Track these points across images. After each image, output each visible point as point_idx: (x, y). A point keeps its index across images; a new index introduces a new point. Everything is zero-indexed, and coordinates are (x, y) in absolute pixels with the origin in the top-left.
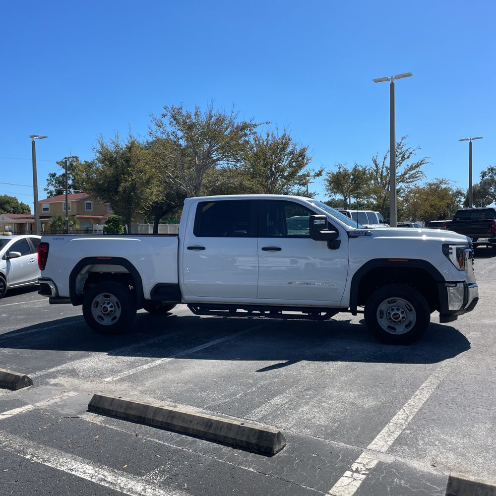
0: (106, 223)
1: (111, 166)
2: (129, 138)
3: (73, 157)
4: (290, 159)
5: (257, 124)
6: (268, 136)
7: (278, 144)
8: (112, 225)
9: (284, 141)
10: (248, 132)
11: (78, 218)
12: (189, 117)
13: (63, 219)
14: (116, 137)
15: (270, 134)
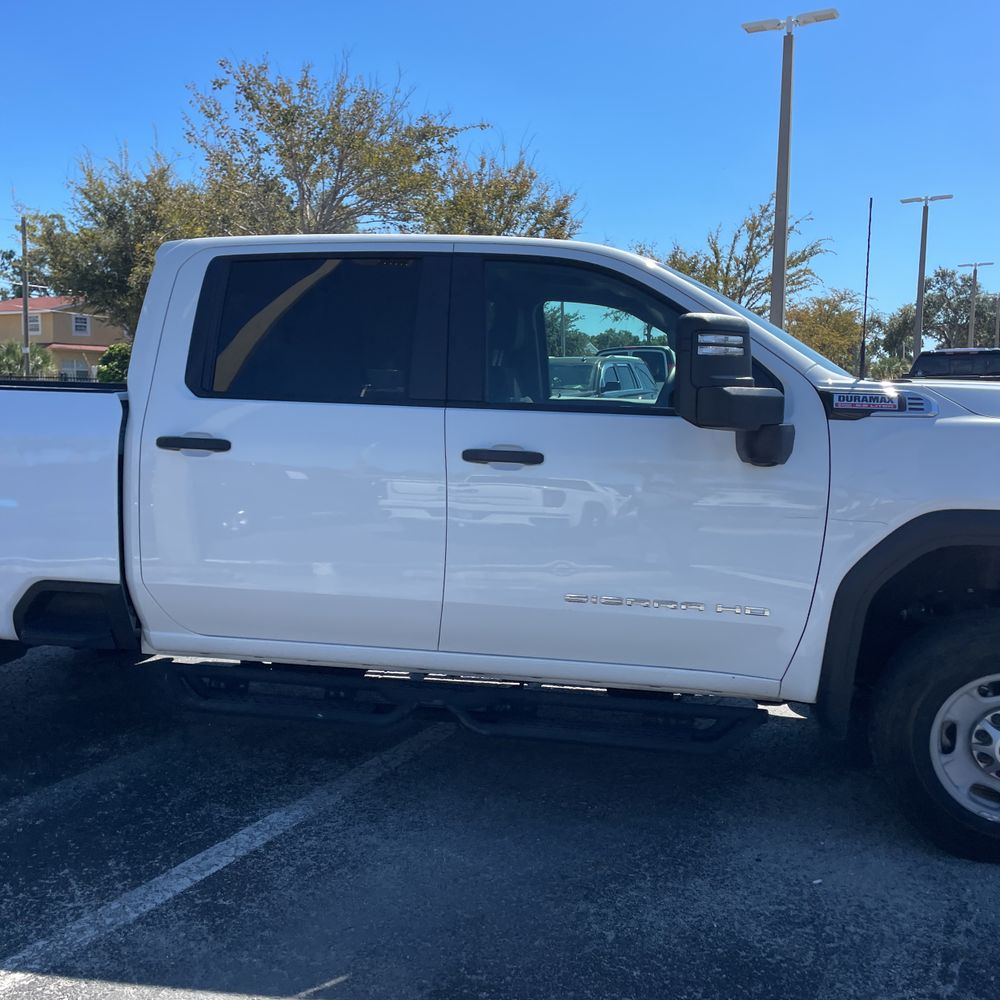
0: (104, 362)
1: (110, 226)
2: (153, 159)
3: (53, 216)
4: (532, 221)
5: (457, 128)
6: (483, 165)
7: (506, 185)
8: (117, 366)
9: (519, 179)
10: (436, 147)
11: (54, 350)
12: (284, 91)
13: (18, 351)
14: (121, 156)
15: (487, 161)
